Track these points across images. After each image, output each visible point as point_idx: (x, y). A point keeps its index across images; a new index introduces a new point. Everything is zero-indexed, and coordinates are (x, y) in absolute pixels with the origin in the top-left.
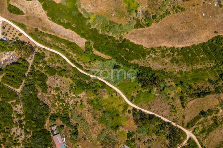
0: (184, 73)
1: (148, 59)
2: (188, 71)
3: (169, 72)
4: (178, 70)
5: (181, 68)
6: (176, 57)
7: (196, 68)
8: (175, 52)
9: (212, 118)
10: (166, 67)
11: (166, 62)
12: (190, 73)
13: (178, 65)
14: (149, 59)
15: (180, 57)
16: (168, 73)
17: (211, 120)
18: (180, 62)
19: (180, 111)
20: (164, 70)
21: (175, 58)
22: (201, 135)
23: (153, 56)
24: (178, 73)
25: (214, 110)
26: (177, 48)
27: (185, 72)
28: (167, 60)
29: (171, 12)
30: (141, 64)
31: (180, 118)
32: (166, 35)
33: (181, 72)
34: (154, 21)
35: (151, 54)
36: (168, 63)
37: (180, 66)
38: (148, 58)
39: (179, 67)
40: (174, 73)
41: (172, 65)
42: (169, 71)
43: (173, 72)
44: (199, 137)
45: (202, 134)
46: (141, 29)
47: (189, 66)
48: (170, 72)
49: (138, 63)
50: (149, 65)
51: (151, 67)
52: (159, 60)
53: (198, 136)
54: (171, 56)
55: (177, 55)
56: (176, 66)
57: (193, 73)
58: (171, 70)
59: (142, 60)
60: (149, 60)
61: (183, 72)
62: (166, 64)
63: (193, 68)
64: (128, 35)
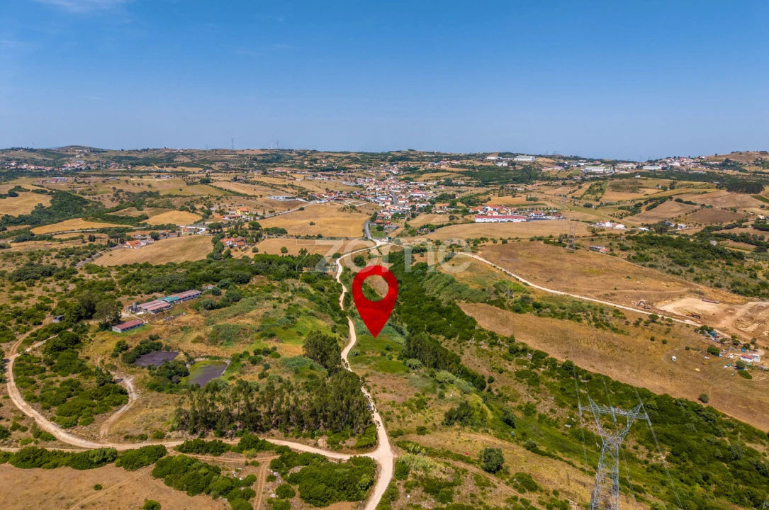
0: (537, 418)
1: (469, 345)
2: (553, 417)
3: (496, 393)
4: (526, 401)
5: (535, 401)
6: (540, 374)
7: (583, 426)
8: (543, 366)
9: (515, 498)
10: (496, 378)
11: (504, 368)
12: (558, 427)
13: (532, 388)
14: (472, 346)
15: (550, 380)
16: (492, 393)
17: (503, 498)
18: (542, 386)
19: (431, 419)
20: (486, 380)
21: (536, 374)
22: (418, 492)
23: (485, 347)
24: (520, 408)
25: (548, 494)
26: (551, 358)
27: (542, 417)
28: (511, 366)
29: (585, 322)
30: (446, 346)
31: (409, 424)
32: (543, 333)
33: (529, 410)
34: (535, 312)
35: (482, 342)
36: (509, 373)
37: (535, 394)
38: (471, 344)
39: (533, 396)
40: (509, 403)
41: (516, 381)
42: (497, 390)
43: (508, 398)
44: (402, 490)
45: (424, 494)
46: (499, 309)
47: (562, 405)
48: (500, 396)
49: (441, 342)
50: (462, 353)
51: (463, 358)
52: (491, 357)
53: (403, 482)
54: (526, 365)
55: (544, 373)
56: (526, 388)
57: (567, 433)
58: (503, 391)
59: (455, 340)
60: (468, 347)
61: (535, 412)
62: (501, 372)
63: (571, 416)
64: (466, 305)
